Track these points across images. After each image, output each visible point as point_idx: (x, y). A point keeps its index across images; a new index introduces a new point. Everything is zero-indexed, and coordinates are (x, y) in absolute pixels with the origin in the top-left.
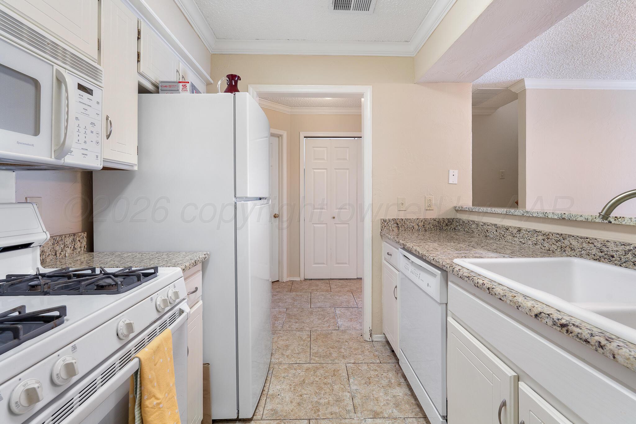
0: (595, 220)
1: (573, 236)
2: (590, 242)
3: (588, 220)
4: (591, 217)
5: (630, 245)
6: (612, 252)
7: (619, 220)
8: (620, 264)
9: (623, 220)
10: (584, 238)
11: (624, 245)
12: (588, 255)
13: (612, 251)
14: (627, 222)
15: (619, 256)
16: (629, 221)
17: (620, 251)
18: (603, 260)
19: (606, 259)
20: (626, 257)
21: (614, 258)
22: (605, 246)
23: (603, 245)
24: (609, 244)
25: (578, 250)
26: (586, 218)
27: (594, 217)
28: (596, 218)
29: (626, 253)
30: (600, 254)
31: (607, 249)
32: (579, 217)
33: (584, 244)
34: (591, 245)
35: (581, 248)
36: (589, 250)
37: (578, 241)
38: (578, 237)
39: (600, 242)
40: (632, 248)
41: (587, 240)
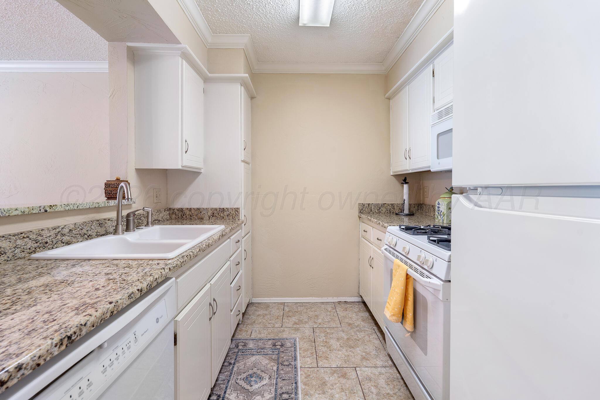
0: (32, 211)
1: (3, 237)
2: (25, 237)
3: (24, 213)
4: (28, 209)
5: (59, 227)
6: (46, 239)
7: (53, 208)
8: (52, 247)
9: (56, 207)
10: (18, 235)
11: (55, 229)
12: (23, 251)
13: (46, 237)
14: (59, 209)
15: (51, 240)
16: (60, 208)
17: (52, 235)
18: (38, 250)
19: (41, 248)
20: (57, 238)
21: (48, 243)
22: (40, 235)
23: (38, 235)
24: (43, 232)
25: (10, 251)
26: (23, 211)
27: (32, 209)
28: (33, 209)
29: (56, 236)
30: (36, 245)
31: (41, 238)
32: (13, 211)
33: (18, 241)
34: (25, 240)
35: (14, 248)
36: (25, 245)
37: (10, 240)
38: (10, 235)
39: (35, 234)
40: (60, 230)
41: (22, 235)
